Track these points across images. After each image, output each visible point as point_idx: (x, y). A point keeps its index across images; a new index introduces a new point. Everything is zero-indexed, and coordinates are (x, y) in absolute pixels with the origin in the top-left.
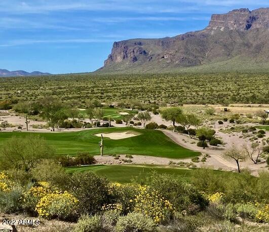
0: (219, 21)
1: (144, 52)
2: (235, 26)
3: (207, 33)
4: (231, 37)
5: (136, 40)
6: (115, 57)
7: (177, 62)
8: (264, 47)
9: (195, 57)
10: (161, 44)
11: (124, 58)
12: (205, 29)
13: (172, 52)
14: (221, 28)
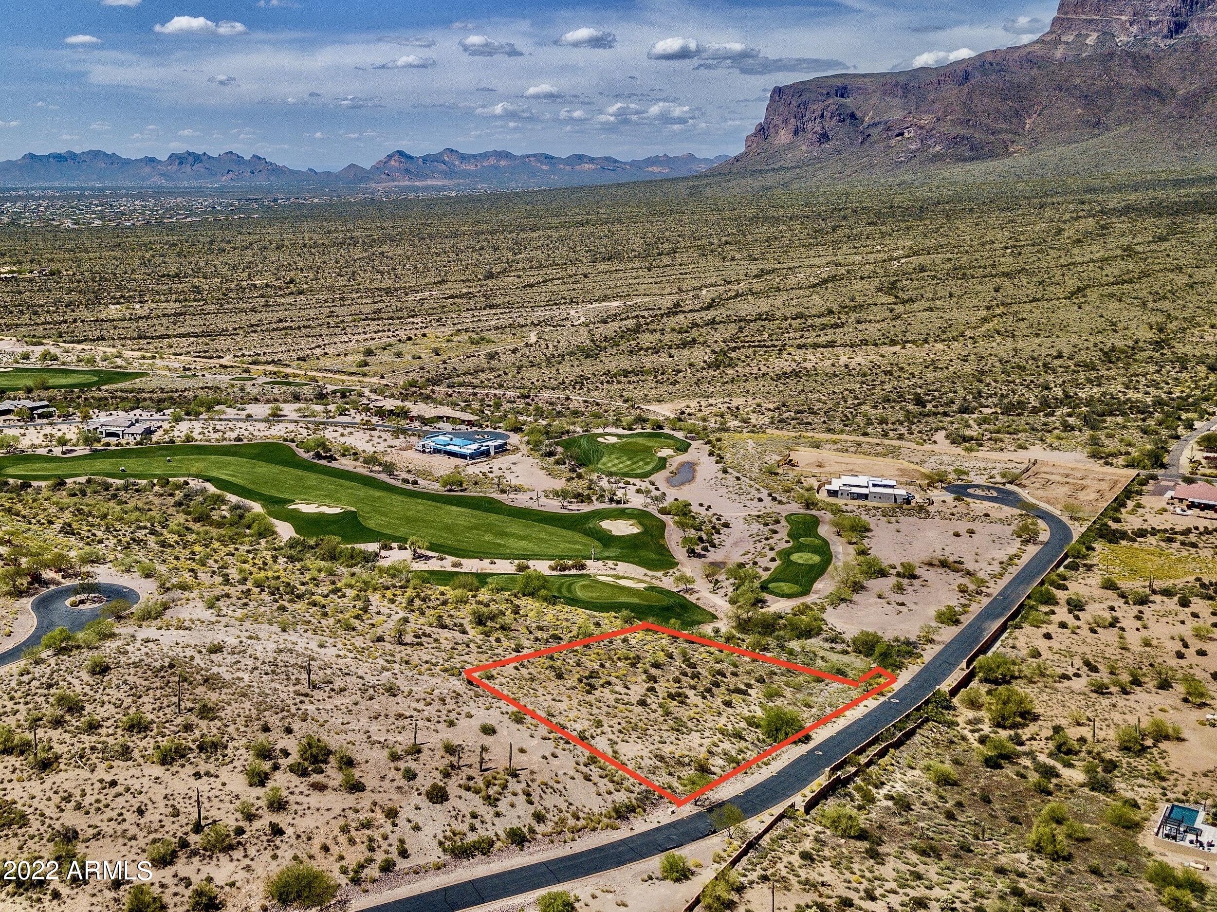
0: (1084, 17)
1: (853, 116)
2: (1134, 29)
3: (1040, 53)
4: (1107, 70)
5: (832, 79)
6: (772, 130)
7: (938, 148)
8: (1210, 101)
9: (993, 134)
10: (900, 93)
11: (796, 132)
12: (1037, 42)
13: (926, 120)
14: (1087, 36)
